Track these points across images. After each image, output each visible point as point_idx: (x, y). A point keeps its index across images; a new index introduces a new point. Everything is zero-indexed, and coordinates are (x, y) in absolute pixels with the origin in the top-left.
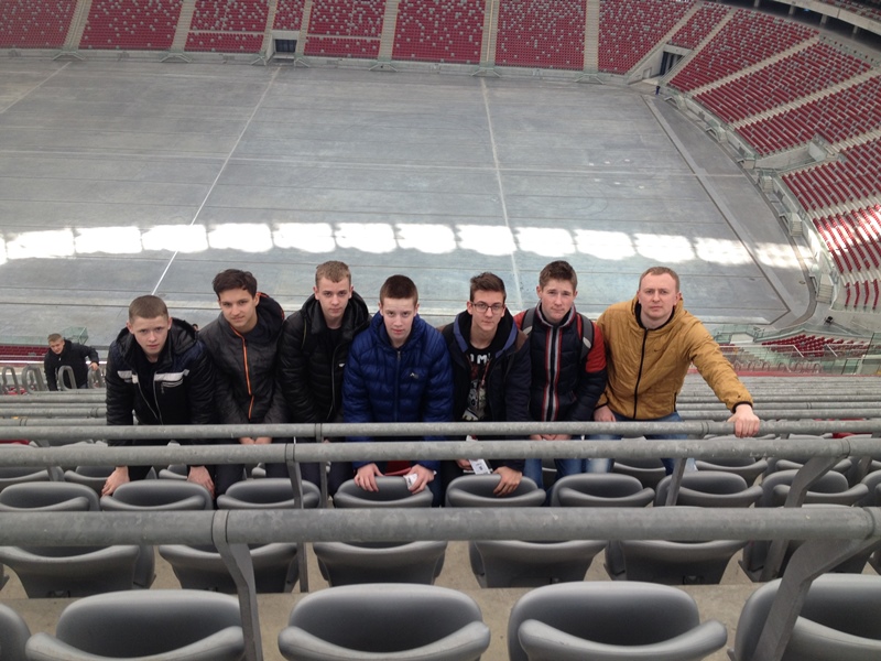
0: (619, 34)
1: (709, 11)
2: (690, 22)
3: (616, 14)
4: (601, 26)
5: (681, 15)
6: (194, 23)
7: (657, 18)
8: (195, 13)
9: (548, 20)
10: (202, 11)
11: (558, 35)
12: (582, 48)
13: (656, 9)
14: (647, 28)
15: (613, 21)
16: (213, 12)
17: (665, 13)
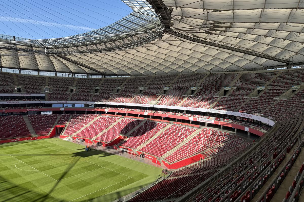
0: (39, 125)
1: (65, 116)
2: (60, 119)
3: (35, 120)
4: (32, 124)
5: (57, 118)
7: (49, 120)
9: (12, 125)
11: (17, 128)
12: (28, 131)
13: (47, 118)
14: (48, 122)
15: (35, 122)
17: (51, 118)
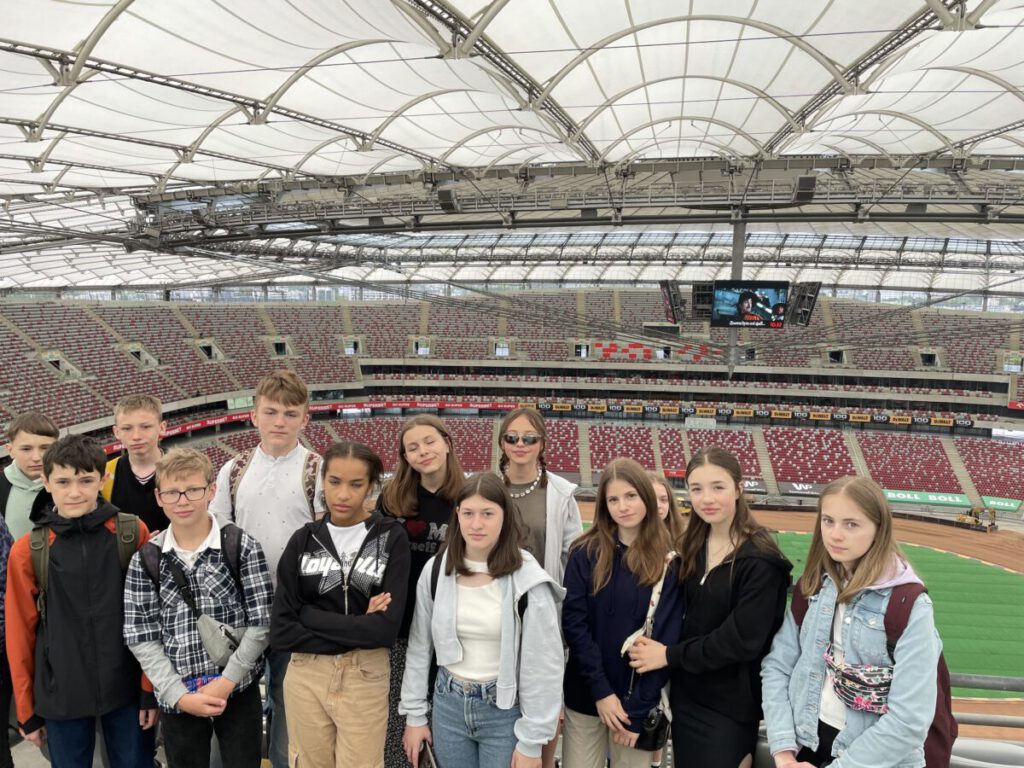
4: (968, 468)
6: (593, 462)
8: (592, 455)
9: (915, 463)
10: (598, 455)
16: (606, 454)
